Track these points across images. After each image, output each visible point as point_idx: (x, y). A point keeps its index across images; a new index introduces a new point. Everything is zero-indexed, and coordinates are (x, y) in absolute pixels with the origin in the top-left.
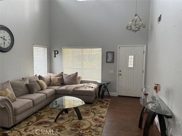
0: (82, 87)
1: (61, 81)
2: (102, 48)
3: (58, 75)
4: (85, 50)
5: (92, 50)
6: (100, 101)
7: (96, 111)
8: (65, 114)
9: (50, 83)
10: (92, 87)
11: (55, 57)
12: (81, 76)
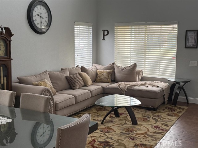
0: (142, 85)
1: (111, 76)
2: (178, 23)
3: (107, 67)
4: (149, 28)
5: (161, 28)
6: (169, 108)
7: (159, 119)
8: (115, 117)
9: (96, 79)
10: (158, 87)
11: (104, 39)
12: (143, 69)
